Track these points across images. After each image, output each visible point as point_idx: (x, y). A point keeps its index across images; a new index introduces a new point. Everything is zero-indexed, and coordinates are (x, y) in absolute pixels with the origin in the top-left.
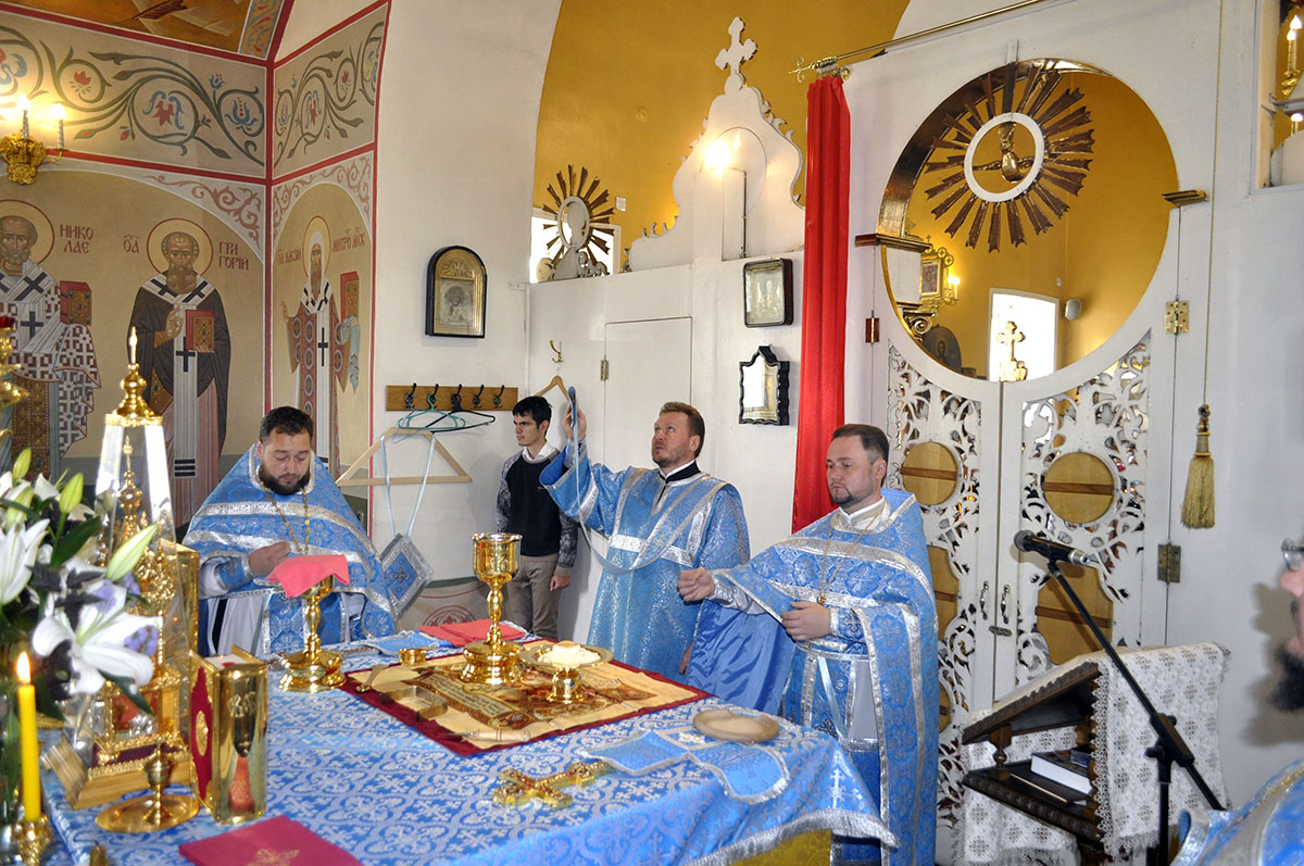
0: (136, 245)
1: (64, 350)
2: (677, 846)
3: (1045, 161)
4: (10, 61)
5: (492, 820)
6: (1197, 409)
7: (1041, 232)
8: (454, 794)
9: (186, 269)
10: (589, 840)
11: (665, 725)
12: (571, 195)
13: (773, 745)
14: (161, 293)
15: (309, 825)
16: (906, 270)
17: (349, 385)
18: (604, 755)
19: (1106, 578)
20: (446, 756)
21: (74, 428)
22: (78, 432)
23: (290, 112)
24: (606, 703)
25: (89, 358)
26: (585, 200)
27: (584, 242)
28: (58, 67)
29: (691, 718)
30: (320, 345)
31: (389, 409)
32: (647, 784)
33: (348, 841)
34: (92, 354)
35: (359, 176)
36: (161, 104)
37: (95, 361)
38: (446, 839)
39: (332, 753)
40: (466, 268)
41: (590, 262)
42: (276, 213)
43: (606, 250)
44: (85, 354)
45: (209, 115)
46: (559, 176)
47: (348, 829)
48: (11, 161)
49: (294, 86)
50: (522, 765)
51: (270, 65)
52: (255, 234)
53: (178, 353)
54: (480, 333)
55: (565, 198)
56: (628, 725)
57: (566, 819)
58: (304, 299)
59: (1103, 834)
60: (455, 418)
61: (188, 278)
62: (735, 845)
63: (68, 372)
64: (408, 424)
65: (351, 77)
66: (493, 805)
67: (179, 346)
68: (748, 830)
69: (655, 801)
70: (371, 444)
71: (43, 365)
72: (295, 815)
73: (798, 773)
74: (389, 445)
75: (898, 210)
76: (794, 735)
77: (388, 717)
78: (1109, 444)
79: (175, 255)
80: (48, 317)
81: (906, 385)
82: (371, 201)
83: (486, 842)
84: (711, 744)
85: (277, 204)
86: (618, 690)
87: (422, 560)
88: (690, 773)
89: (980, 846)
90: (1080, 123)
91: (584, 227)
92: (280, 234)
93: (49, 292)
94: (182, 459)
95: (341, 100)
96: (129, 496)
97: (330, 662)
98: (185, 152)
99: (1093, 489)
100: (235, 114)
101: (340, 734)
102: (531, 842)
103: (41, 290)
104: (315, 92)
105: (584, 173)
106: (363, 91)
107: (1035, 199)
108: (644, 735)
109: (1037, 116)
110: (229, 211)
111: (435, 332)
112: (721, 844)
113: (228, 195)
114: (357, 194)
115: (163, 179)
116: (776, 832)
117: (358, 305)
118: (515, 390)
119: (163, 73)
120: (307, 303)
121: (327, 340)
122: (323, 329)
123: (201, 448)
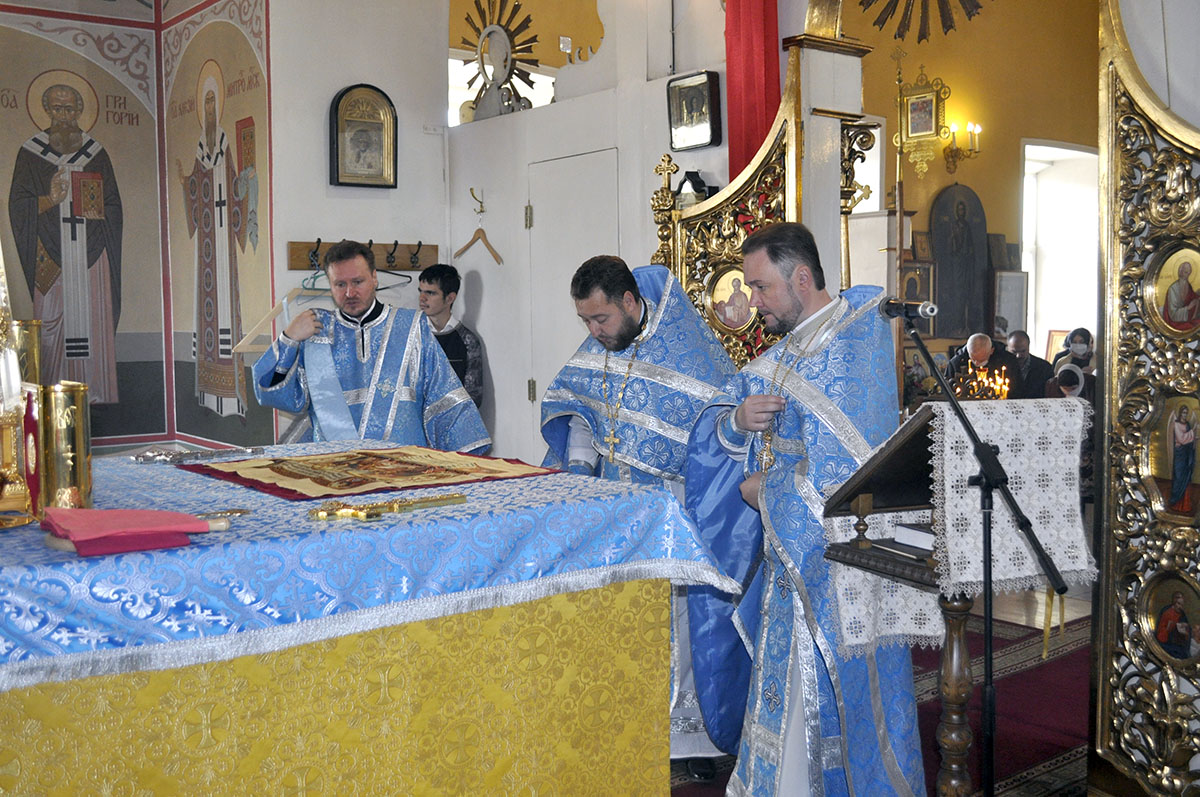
0: (15, 99)
7: (972, 17)
8: (273, 516)
9: (69, 125)
10: (394, 546)
12: (491, 24)
14: (44, 153)
17: (249, 244)
20: (277, 500)
26: (507, 30)
27: (506, 77)
30: (218, 204)
31: (292, 267)
35: (251, 9)
40: (373, 106)
41: (513, 98)
42: (167, 61)
43: (531, 84)
46: (477, 3)
52: (145, 85)
53: (65, 220)
54: (391, 182)
55: (485, 26)
56: (466, 486)
57: (371, 526)
58: (199, 153)
59: (937, 575)
61: (72, 135)
64: (314, 284)
67: (65, 211)
68: (572, 567)
69: (465, 520)
70: (273, 306)
74: (293, 307)
79: (57, 110)
82: (264, 36)
83: (288, 535)
85: (168, 51)
91: (506, 60)
92: (172, 83)
94: (73, 337)
101: (180, 492)
110: (115, 60)
111: (341, 180)
112: (540, 574)
113: (108, 42)
114: (250, 30)
115: (41, 25)
116: (604, 572)
117: (254, 153)
118: (435, 248)
120: (203, 159)
121: (224, 197)
122: (220, 185)
123: (94, 325)
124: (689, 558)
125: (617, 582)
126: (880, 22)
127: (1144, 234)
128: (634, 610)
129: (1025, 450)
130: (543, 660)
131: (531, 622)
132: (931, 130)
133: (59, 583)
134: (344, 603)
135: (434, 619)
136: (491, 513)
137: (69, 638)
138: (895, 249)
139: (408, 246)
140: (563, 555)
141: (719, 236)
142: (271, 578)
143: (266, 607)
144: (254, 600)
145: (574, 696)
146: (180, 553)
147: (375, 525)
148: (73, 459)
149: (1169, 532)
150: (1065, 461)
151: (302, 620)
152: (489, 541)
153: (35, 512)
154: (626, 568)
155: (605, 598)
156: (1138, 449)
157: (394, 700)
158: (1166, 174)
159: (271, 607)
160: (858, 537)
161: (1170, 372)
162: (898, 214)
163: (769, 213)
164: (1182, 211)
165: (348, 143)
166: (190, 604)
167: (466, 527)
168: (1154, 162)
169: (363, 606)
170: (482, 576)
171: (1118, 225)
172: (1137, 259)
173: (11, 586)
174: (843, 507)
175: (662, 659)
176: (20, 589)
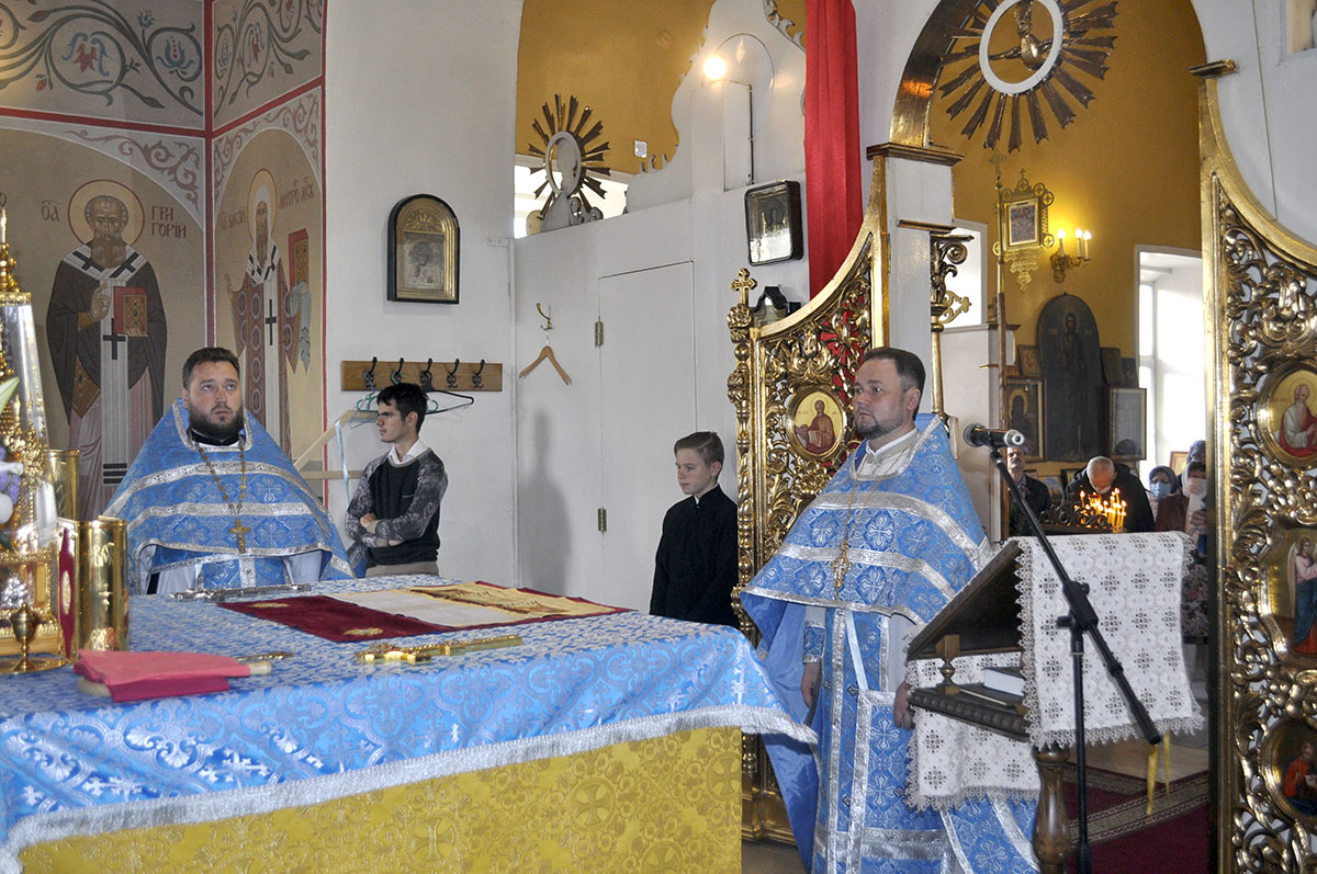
0: (56, 211)
3: (1064, 41)
7: (1066, 125)
8: (317, 659)
9: (113, 238)
12: (560, 130)
14: (86, 267)
17: (300, 364)
23: (230, 50)
26: (576, 137)
27: (576, 186)
30: (268, 321)
31: (347, 388)
35: (307, 116)
36: (82, 47)
39: (208, 641)
40: (434, 218)
41: (583, 208)
42: (217, 171)
43: (602, 193)
45: (138, 58)
46: (545, 108)
49: (234, 20)
52: (193, 196)
53: (106, 338)
54: (453, 297)
55: (553, 133)
58: (249, 269)
61: (116, 248)
64: (369, 406)
67: (106, 328)
70: (325, 430)
74: (346, 431)
79: (100, 222)
82: (319, 145)
85: (218, 161)
86: (532, 608)
89: (936, 778)
91: (576, 168)
92: (222, 193)
94: (111, 462)
95: (286, 31)
98: (110, 103)
100: (167, 55)
104: (258, 24)
105: (574, 103)
106: (309, 17)
107: (1056, 86)
110: (162, 170)
111: (399, 296)
112: (600, 721)
113: (161, 151)
114: (305, 139)
115: (86, 134)
116: (669, 720)
117: (307, 267)
118: (499, 367)
119: (84, 12)
120: (253, 273)
121: (275, 314)
122: (271, 301)
124: (761, 704)
125: (683, 730)
126: (969, 130)
127: (1256, 354)
128: (702, 761)
129: (1121, 588)
130: (603, 814)
131: (590, 773)
132: (1033, 238)
133: (92, 730)
134: (392, 752)
135: (484, 770)
136: (547, 656)
137: (101, 789)
138: (997, 366)
139: (470, 365)
140: (624, 701)
141: (800, 356)
142: (314, 725)
143: (308, 756)
144: (295, 748)
145: (636, 853)
146: (219, 698)
147: (424, 669)
148: (110, 598)
149: (1295, 676)
150: (1164, 600)
151: (346, 770)
152: (546, 686)
153: (68, 654)
154: (693, 715)
155: (671, 748)
156: (1256, 585)
157: (442, 856)
158: (1278, 291)
159: (314, 756)
160: (945, 681)
161: (1290, 502)
162: (1000, 328)
163: (854, 331)
164: (1298, 331)
165: (408, 258)
166: (228, 753)
167: (521, 671)
168: (1264, 278)
169: (411, 756)
170: (537, 724)
171: (1225, 346)
172: (1248, 380)
173: (42, 732)
174: (927, 650)
175: (733, 813)
176: (52, 736)
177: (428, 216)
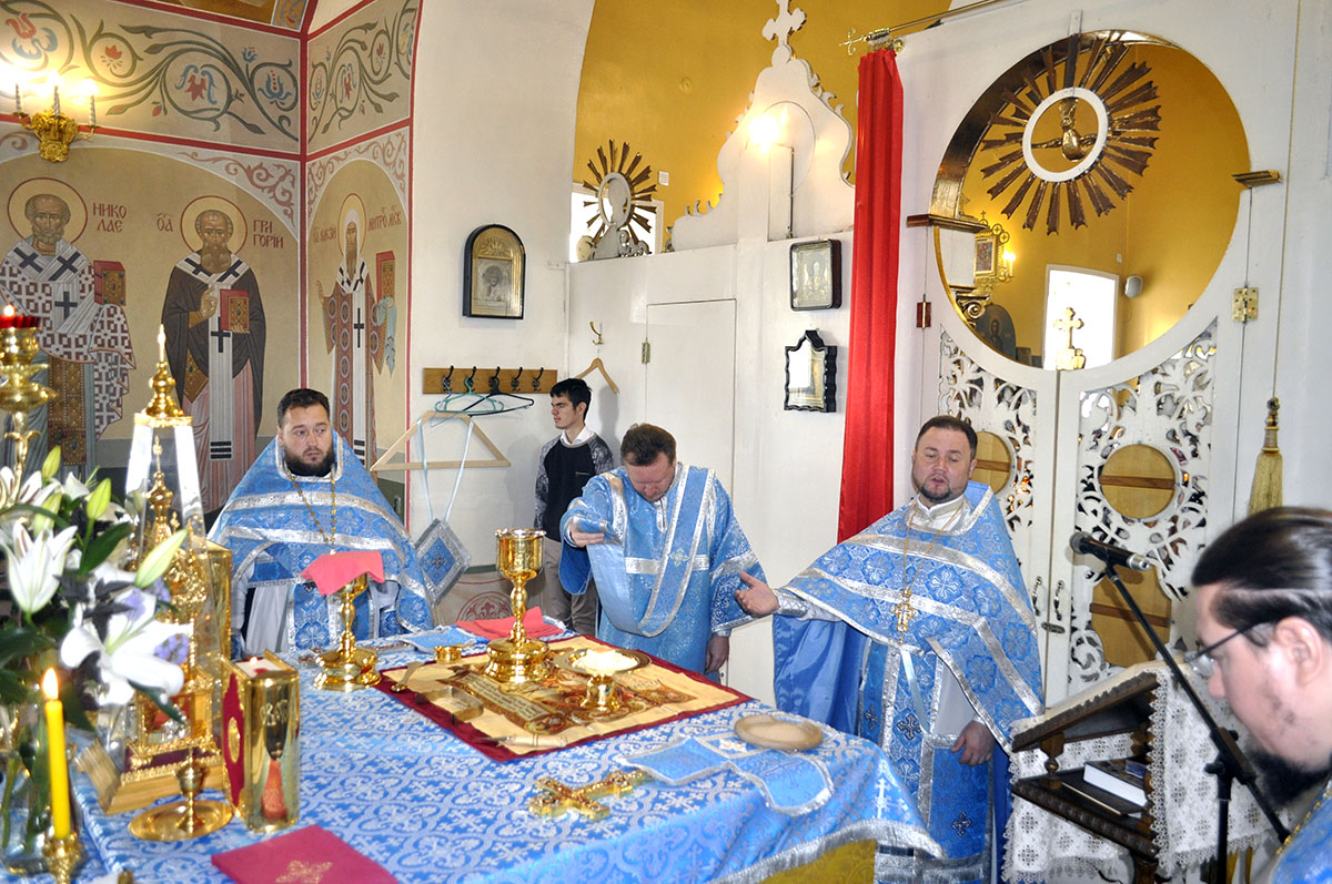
0: (170, 223)
1: (98, 331)
2: (715, 857)
3: (1108, 139)
4: (40, 35)
5: (528, 832)
6: (1265, 404)
7: (1103, 214)
8: (489, 803)
9: (219, 247)
10: (626, 854)
11: (706, 731)
12: (612, 171)
13: (816, 753)
14: (196, 272)
15: (342, 835)
16: (959, 251)
17: (385, 368)
18: (642, 763)
19: (1164, 575)
20: (482, 761)
21: (109, 410)
22: (114, 414)
23: (324, 86)
24: (645, 706)
25: (124, 338)
26: (628, 179)
27: (625, 220)
28: (88, 40)
29: (732, 723)
30: (356, 326)
31: (426, 392)
32: (687, 795)
33: (381, 853)
34: (126, 335)
35: (395, 152)
36: (193, 78)
37: (129, 342)
38: (481, 852)
39: (366, 757)
40: (505, 247)
41: (631, 241)
42: (311, 190)
43: (648, 228)
44: (119, 335)
45: (243, 90)
46: (600, 151)
47: (382, 839)
48: (43, 138)
49: (328, 59)
50: (558, 773)
51: (304, 37)
52: (289, 212)
53: (213, 334)
54: (518, 314)
55: (606, 174)
56: (667, 730)
57: (603, 832)
58: (339, 279)
59: (1158, 850)
60: (492, 401)
61: (222, 257)
62: (776, 857)
63: (103, 354)
64: (446, 407)
65: (386, 50)
66: (529, 816)
67: (213, 326)
68: (790, 841)
69: (694, 814)
70: (408, 428)
71: (78, 346)
72: (328, 824)
73: (842, 782)
74: (427, 430)
75: (951, 191)
76: (838, 743)
77: (423, 719)
78: (1170, 436)
79: (209, 233)
80: (82, 298)
81: (958, 372)
82: (407, 179)
83: (521, 856)
84: (753, 753)
85: (312, 181)
86: (658, 691)
87: (460, 545)
88: (731, 783)
89: (1029, 856)
90: (1145, 99)
91: (626, 205)
92: (315, 210)
93: (83, 272)
94: (218, 441)
95: (377, 74)
96: (160, 498)
97: (365, 661)
98: (218, 128)
99: (1153, 483)
100: (268, 88)
101: (375, 736)
102: (567, 856)
103: (74, 270)
104: (350, 65)
105: (626, 147)
106: (398, 64)
107: (1097, 179)
108: (684, 742)
109: (1102, 90)
110: (263, 188)
111: (473, 313)
112: (761, 855)
113: (261, 171)
114: (392, 172)
115: (196, 155)
116: (819, 842)
117: (394, 285)
118: (556, 372)
119: (195, 46)
120: (343, 283)
121: (363, 321)
122: (359, 309)
123: (237, 430)
124: (899, 819)
128: (843, 874)
139: (532, 371)
140: (783, 833)
154: (839, 834)
155: (819, 867)
160: (1048, 771)
165: (481, 280)
170: (708, 870)
177: (499, 243)
